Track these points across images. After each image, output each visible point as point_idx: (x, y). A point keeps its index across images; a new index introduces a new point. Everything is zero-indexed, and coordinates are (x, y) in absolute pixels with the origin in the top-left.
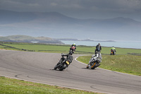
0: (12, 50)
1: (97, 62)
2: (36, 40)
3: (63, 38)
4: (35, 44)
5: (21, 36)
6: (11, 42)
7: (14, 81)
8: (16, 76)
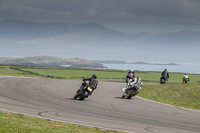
0: (34, 77)
1: (134, 89)
2: (68, 63)
3: (106, 59)
4: (66, 68)
5: (48, 58)
6: (33, 66)
7: (36, 121)
8: (39, 114)
